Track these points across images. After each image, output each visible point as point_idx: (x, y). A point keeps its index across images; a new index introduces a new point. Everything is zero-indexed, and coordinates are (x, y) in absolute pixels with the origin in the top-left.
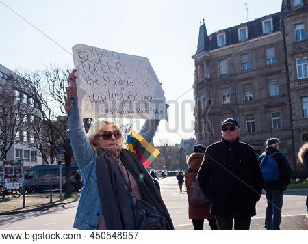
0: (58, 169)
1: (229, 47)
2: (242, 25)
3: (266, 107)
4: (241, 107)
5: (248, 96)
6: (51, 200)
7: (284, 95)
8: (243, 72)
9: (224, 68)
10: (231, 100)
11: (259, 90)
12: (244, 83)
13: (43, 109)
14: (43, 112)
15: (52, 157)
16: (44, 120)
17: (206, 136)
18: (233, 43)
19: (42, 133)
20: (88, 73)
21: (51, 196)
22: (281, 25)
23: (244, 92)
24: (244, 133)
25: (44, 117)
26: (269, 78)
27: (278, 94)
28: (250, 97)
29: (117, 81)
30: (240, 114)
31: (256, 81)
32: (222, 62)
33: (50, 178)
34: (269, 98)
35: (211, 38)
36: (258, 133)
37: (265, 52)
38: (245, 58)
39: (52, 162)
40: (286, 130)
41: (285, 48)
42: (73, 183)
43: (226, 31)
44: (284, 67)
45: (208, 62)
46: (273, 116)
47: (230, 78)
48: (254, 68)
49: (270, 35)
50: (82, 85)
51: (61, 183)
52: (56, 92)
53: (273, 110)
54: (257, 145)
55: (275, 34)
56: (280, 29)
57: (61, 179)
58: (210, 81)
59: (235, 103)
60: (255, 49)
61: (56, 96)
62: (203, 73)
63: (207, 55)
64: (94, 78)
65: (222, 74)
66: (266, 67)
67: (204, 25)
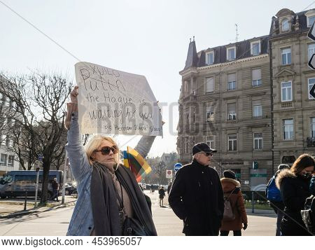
0: (36, 176)
1: (216, 65)
2: (231, 45)
3: (249, 127)
4: (224, 125)
5: (232, 115)
6: (25, 208)
7: (267, 117)
8: (229, 91)
9: (210, 86)
10: (215, 117)
11: (243, 110)
12: (229, 101)
13: (25, 114)
14: (25, 117)
15: (30, 163)
16: (26, 125)
17: (187, 152)
18: (221, 62)
19: (22, 137)
20: (90, 90)
21: (25, 204)
22: (268, 48)
23: (228, 110)
24: (225, 151)
25: (26, 122)
26: (254, 98)
27: (261, 115)
28: (234, 116)
29: (117, 98)
30: (223, 132)
31: (240, 100)
32: (209, 79)
33: (25, 185)
34: (252, 118)
35: (199, 56)
36: (239, 152)
37: (251, 73)
38: (232, 78)
39: (30, 168)
40: (267, 151)
41: (271, 70)
42: (49, 192)
43: (214, 49)
44: (268, 89)
45: (195, 79)
46: (255, 136)
47: (216, 96)
48: (240, 87)
49: (257, 57)
50: (83, 102)
51: (37, 190)
52: (41, 98)
53: (255, 131)
54: (238, 164)
55: (262, 56)
56: (268, 51)
57: (37, 186)
58: (195, 97)
59: (219, 122)
60: (241, 69)
61: (41, 102)
62: (189, 90)
63: (195, 72)
64: (95, 95)
65: (208, 91)
66: (252, 87)
67: (194, 42)
